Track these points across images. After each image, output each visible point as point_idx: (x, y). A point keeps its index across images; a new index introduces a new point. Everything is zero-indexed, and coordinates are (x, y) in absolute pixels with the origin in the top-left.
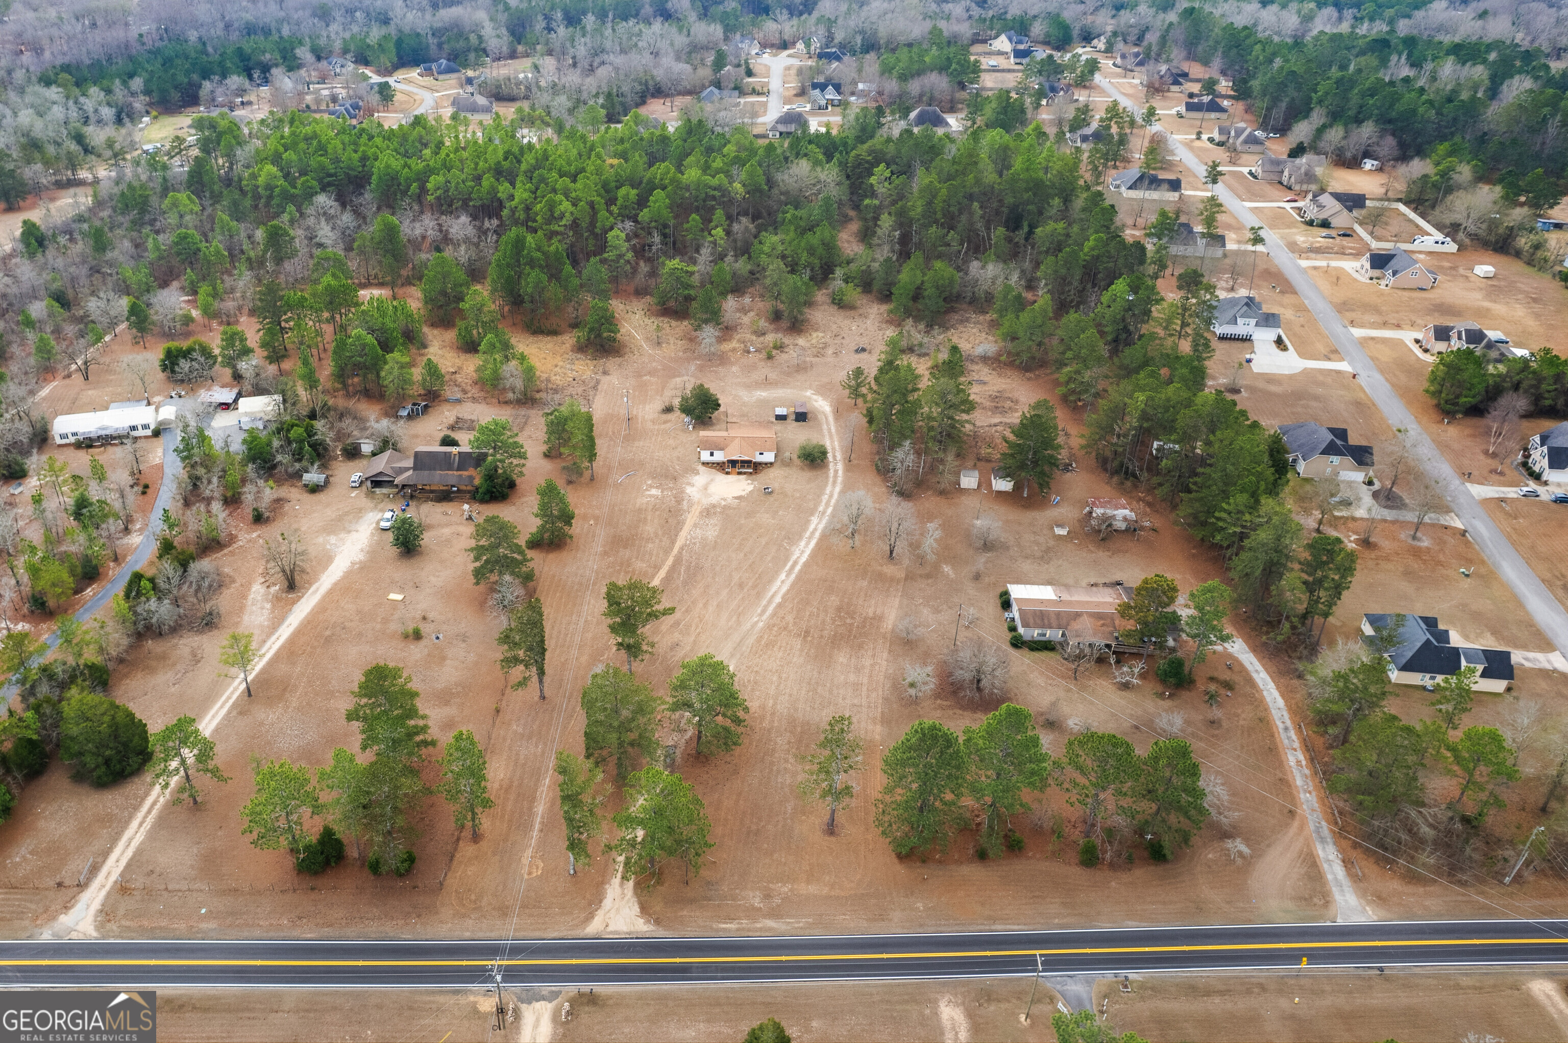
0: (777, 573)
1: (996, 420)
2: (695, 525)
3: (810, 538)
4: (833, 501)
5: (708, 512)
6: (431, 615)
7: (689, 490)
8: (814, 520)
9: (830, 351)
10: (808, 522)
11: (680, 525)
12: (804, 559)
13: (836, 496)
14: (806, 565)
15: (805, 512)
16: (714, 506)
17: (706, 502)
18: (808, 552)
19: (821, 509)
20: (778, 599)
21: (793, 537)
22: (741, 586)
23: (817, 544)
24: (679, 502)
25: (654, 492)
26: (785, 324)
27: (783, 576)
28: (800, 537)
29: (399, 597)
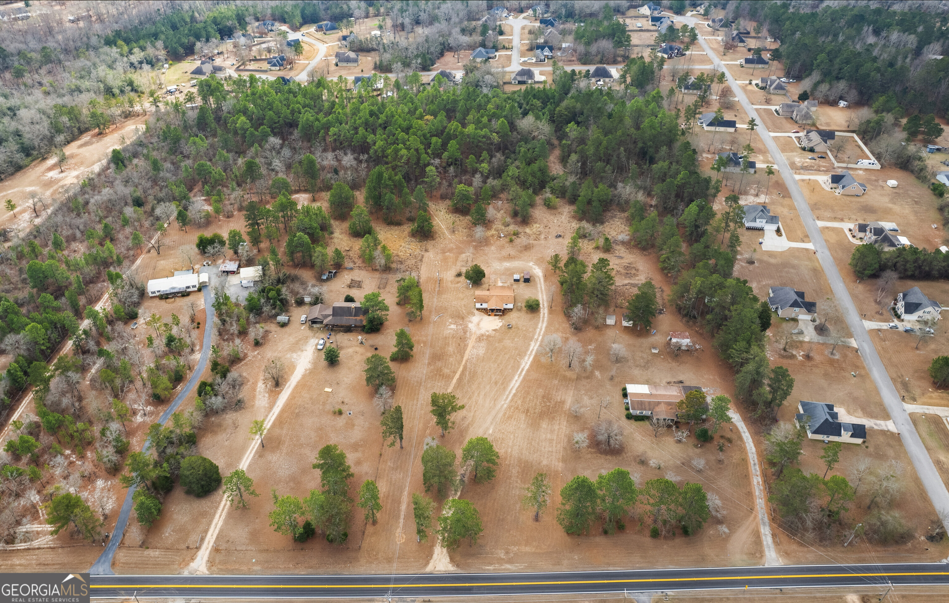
0: (513, 376)
1: (626, 282)
2: (473, 347)
3: (530, 355)
4: (542, 333)
5: (480, 339)
6: (346, 401)
7: (470, 325)
8: (532, 344)
9: (543, 237)
10: (529, 345)
11: (466, 346)
12: (527, 367)
13: (543, 329)
14: (528, 371)
15: (528, 339)
16: (483, 335)
17: (479, 332)
18: (529, 363)
19: (536, 337)
20: (514, 391)
21: (521, 354)
22: (496, 383)
23: (534, 359)
24: (465, 333)
25: (453, 326)
26: (519, 219)
27: (516, 378)
28: (525, 355)
29: (329, 390)
